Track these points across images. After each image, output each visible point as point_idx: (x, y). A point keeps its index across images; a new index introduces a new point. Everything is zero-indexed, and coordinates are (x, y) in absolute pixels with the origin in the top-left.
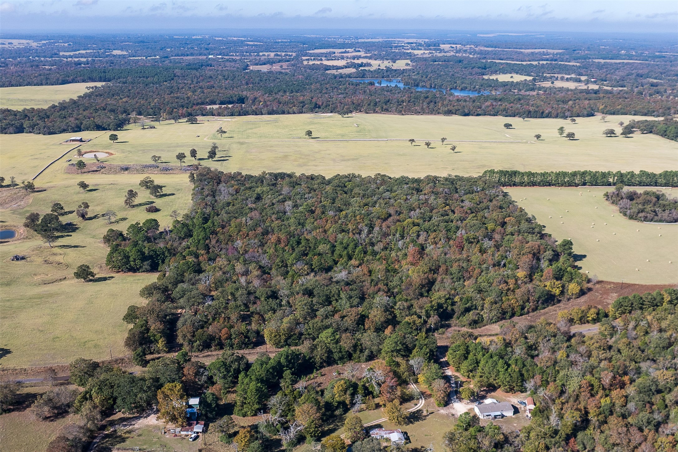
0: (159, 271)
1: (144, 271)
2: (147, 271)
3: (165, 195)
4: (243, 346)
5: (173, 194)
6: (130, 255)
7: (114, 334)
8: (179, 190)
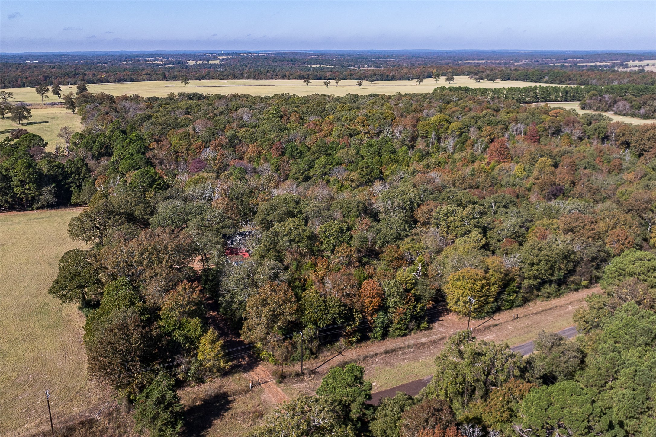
0: (77, 205)
1: (42, 207)
2: (50, 206)
3: (35, 123)
4: (413, 324)
5: (47, 122)
6: (12, 174)
7: (29, 338)
8: (53, 118)
